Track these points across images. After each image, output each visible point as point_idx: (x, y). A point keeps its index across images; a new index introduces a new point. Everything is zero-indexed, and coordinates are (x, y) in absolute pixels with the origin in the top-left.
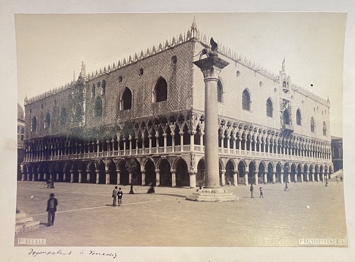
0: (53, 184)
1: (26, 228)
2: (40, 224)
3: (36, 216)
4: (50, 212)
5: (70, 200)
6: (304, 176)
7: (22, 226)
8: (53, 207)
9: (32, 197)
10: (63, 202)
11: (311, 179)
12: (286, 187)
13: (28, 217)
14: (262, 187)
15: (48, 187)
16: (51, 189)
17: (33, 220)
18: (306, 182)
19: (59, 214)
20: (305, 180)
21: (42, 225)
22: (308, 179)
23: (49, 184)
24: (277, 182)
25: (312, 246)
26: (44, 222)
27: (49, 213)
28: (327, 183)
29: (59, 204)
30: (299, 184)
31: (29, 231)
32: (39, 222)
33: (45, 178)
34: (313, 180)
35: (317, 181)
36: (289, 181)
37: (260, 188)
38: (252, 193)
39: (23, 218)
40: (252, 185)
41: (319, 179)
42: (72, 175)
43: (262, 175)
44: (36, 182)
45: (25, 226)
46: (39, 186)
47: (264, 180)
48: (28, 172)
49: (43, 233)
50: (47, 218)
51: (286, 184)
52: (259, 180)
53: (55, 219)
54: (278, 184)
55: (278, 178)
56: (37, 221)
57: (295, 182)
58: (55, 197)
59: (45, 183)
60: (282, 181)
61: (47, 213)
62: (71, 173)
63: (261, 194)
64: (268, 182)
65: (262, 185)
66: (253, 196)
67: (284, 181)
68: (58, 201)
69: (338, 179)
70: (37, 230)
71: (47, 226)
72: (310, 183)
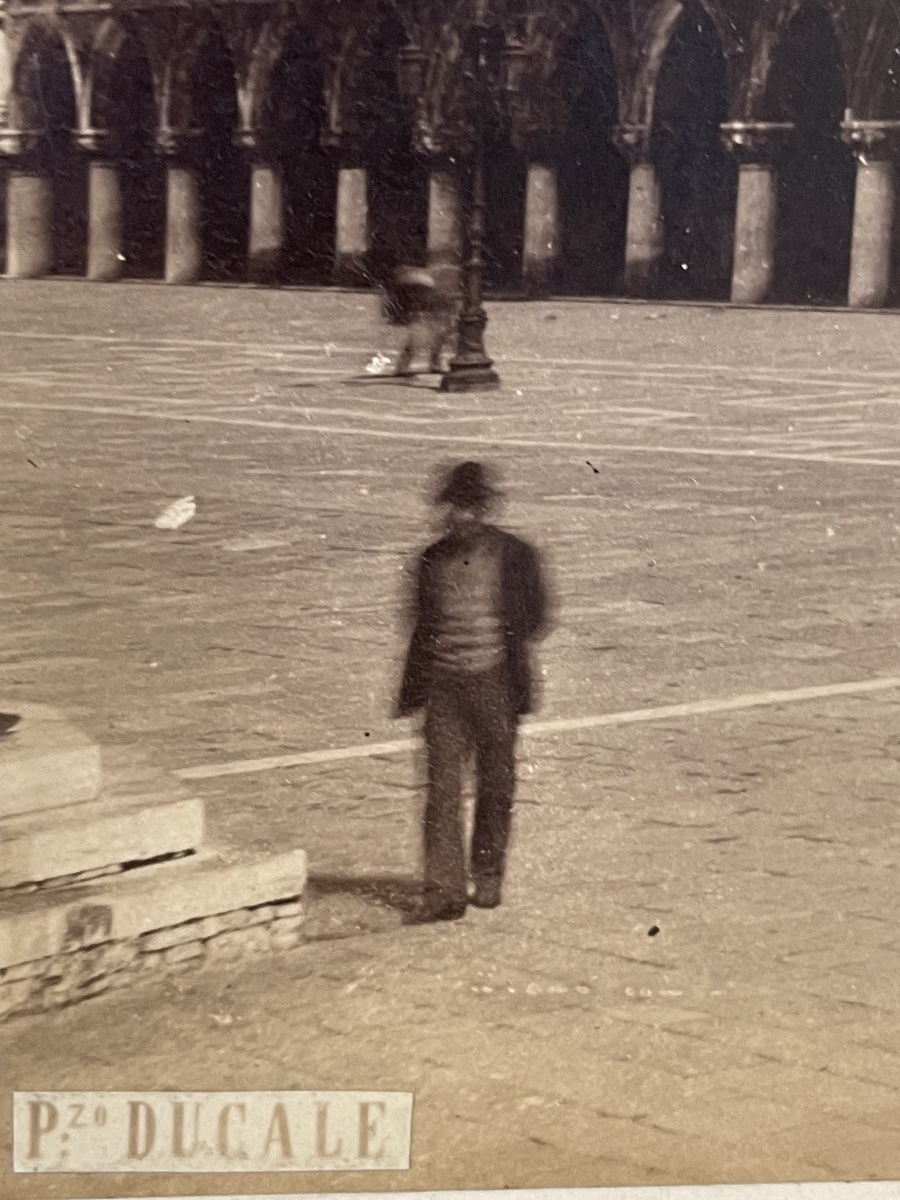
0: (471, 328)
1: (115, 954)
2: (320, 885)
3: (252, 781)
4: (453, 733)
5: (722, 551)
7: (55, 921)
8: (483, 656)
9: (179, 513)
10: (623, 584)
13: (134, 796)
15: (403, 375)
16: (443, 402)
17: (213, 834)
19: (577, 754)
21: (342, 911)
23: (422, 331)
26: (363, 869)
27: (427, 732)
29: (565, 613)
31: (167, 994)
32: (290, 869)
33: (351, 230)
39: (76, 813)
42: (753, 190)
44: (221, 301)
45: (101, 916)
46: (277, 354)
48: (101, 154)
49: (369, 1010)
50: (407, 803)
53: (520, 815)
56: (272, 842)
58: (514, 516)
59: (364, 307)
61: (403, 741)
62: (728, 165)
68: (563, 574)
70: (274, 971)
71: (415, 917)
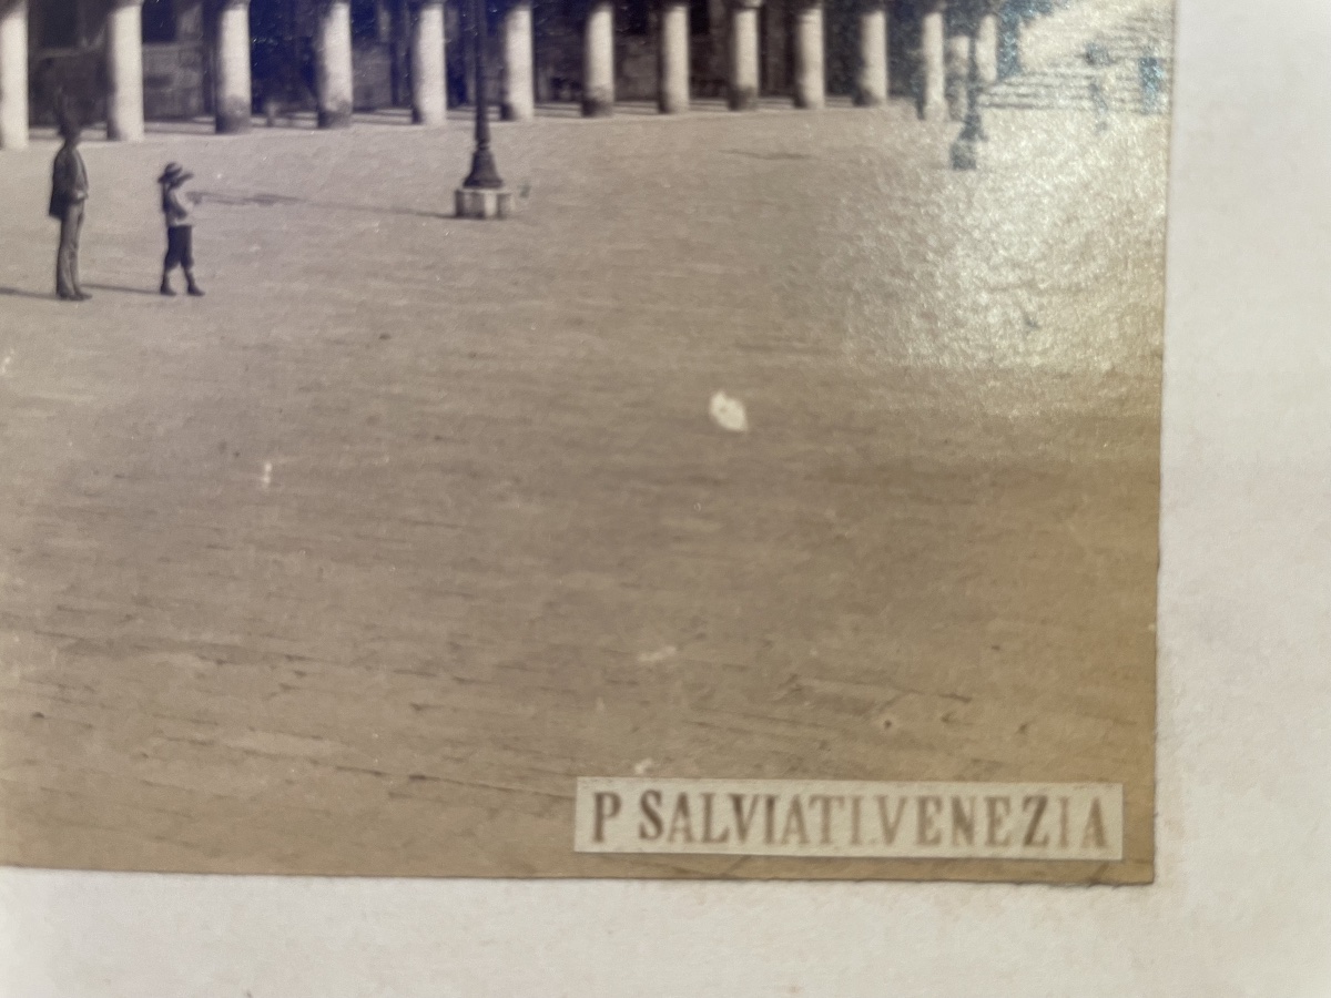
6: (698, 26)
11: (782, 77)
12: (481, 172)
14: (185, 164)
18: (717, 112)
20: (712, 80)
22: (747, 70)
24: (365, 103)
25: (733, 870)
28: (972, 130)
30: (629, 127)
34: (814, 82)
35: (861, 98)
36: (521, 93)
37: (170, 178)
38: (66, 241)
40: (69, 136)
41: (877, 75)
43: (188, 22)
47: (212, 78)
51: (481, 136)
52: (152, 83)
54: (381, 134)
55: (378, 61)
57: (590, 108)
60: (433, 93)
63: (178, 248)
64: (257, 105)
65: (187, 145)
66: (84, 273)
67: (457, 92)
69: (1110, 76)
72: (768, 124)
